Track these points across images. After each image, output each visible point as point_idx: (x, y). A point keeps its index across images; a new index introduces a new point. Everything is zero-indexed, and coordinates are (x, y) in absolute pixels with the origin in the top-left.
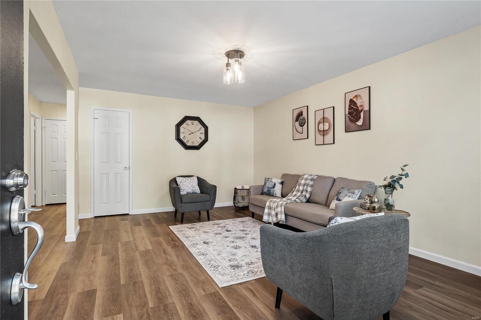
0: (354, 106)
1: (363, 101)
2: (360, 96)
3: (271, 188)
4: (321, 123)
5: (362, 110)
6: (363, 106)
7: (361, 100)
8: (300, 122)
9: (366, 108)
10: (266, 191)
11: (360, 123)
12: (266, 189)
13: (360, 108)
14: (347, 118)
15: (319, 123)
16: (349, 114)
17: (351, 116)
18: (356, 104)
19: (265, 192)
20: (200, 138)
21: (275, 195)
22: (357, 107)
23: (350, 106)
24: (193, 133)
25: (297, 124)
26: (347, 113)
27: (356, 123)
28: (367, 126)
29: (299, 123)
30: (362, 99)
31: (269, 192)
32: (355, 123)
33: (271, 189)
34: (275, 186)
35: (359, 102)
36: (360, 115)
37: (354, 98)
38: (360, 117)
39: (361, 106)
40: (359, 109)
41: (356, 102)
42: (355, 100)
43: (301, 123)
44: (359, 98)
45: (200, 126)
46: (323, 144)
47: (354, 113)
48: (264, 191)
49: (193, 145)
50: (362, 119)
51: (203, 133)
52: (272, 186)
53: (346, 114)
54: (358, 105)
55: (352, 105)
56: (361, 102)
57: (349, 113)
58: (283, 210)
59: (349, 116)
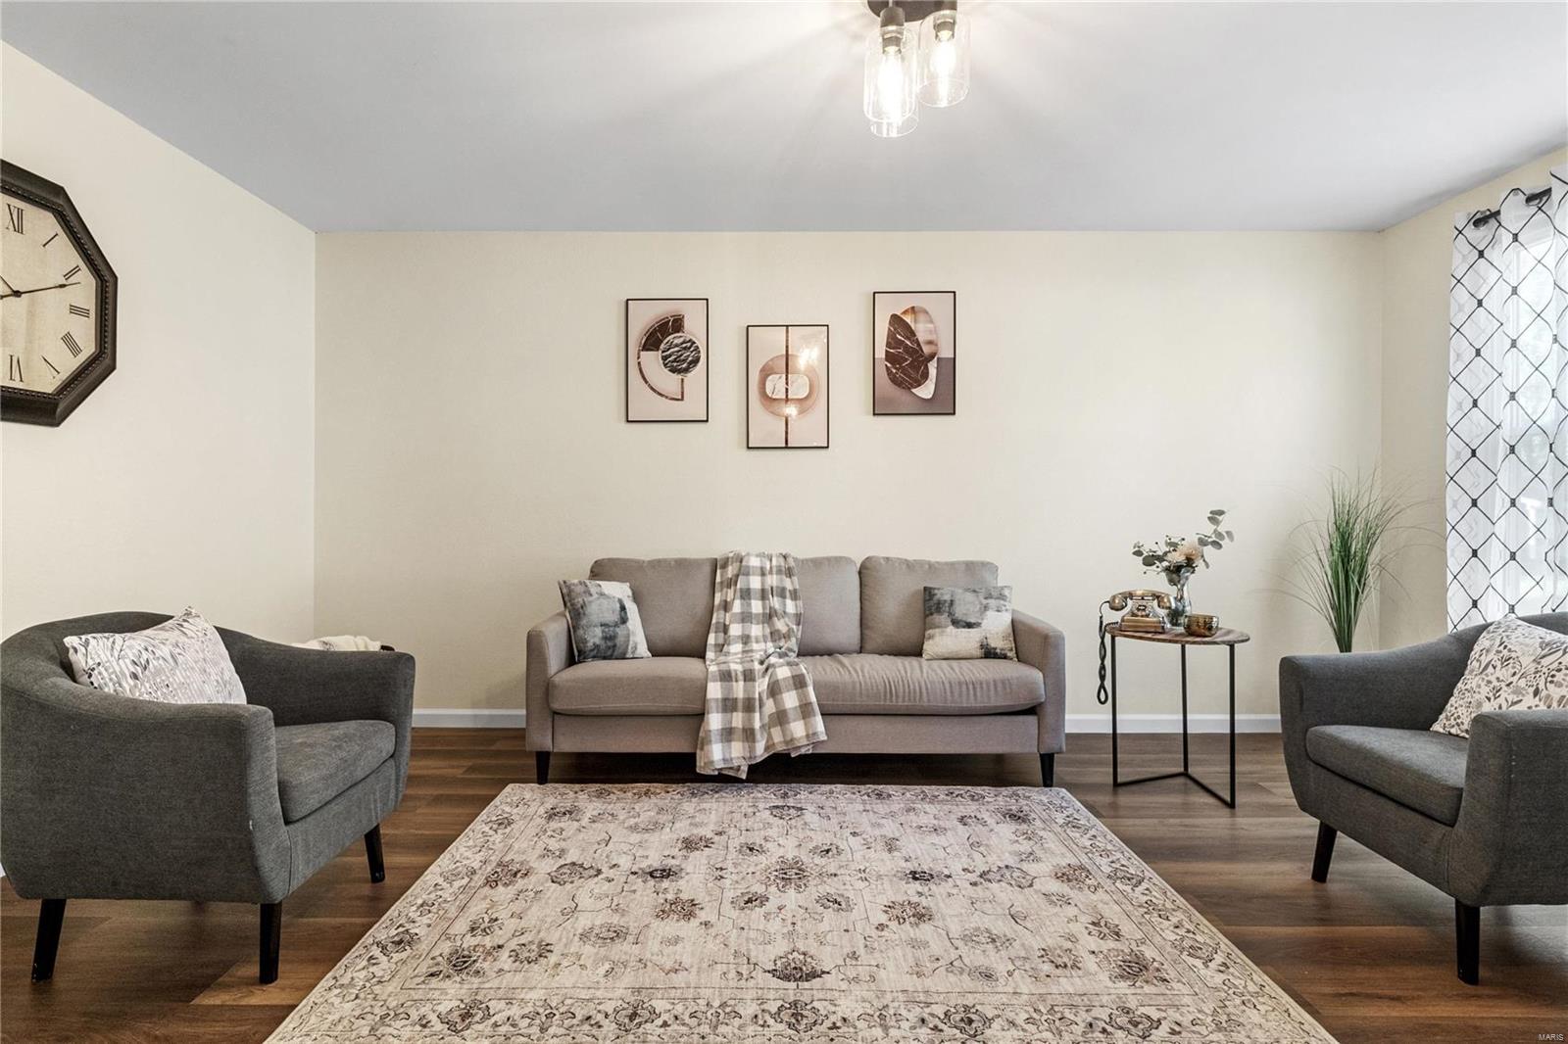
0: (908, 338)
1: (935, 327)
2: (926, 312)
3: (616, 625)
4: (776, 373)
5: (932, 356)
6: (936, 345)
7: (931, 326)
8: (670, 356)
9: (945, 352)
10: (597, 641)
11: (926, 391)
12: (598, 631)
13: (927, 350)
14: (881, 372)
15: (766, 373)
16: (887, 360)
17: (896, 368)
18: (913, 333)
19: (597, 646)
20: (68, 339)
21: (633, 652)
22: (919, 345)
23: (891, 336)
24: (17, 294)
25: (652, 360)
26: (881, 354)
27: (914, 390)
28: (944, 404)
29: (664, 358)
30: (931, 322)
31: (609, 644)
32: (909, 389)
33: (617, 630)
34: (626, 613)
35: (922, 331)
36: (927, 368)
37: (905, 312)
38: (925, 376)
39: (930, 343)
40: (922, 351)
41: (913, 328)
42: (908, 319)
43: (675, 361)
44: (922, 317)
45: (65, 254)
46: (784, 445)
47: (906, 360)
48: (590, 645)
49: (17, 384)
50: (934, 381)
51: (84, 313)
52: (615, 617)
53: (876, 356)
54: (921, 337)
55: (900, 334)
56: (931, 332)
57: (889, 357)
58: (813, 698)
59: (889, 365)
